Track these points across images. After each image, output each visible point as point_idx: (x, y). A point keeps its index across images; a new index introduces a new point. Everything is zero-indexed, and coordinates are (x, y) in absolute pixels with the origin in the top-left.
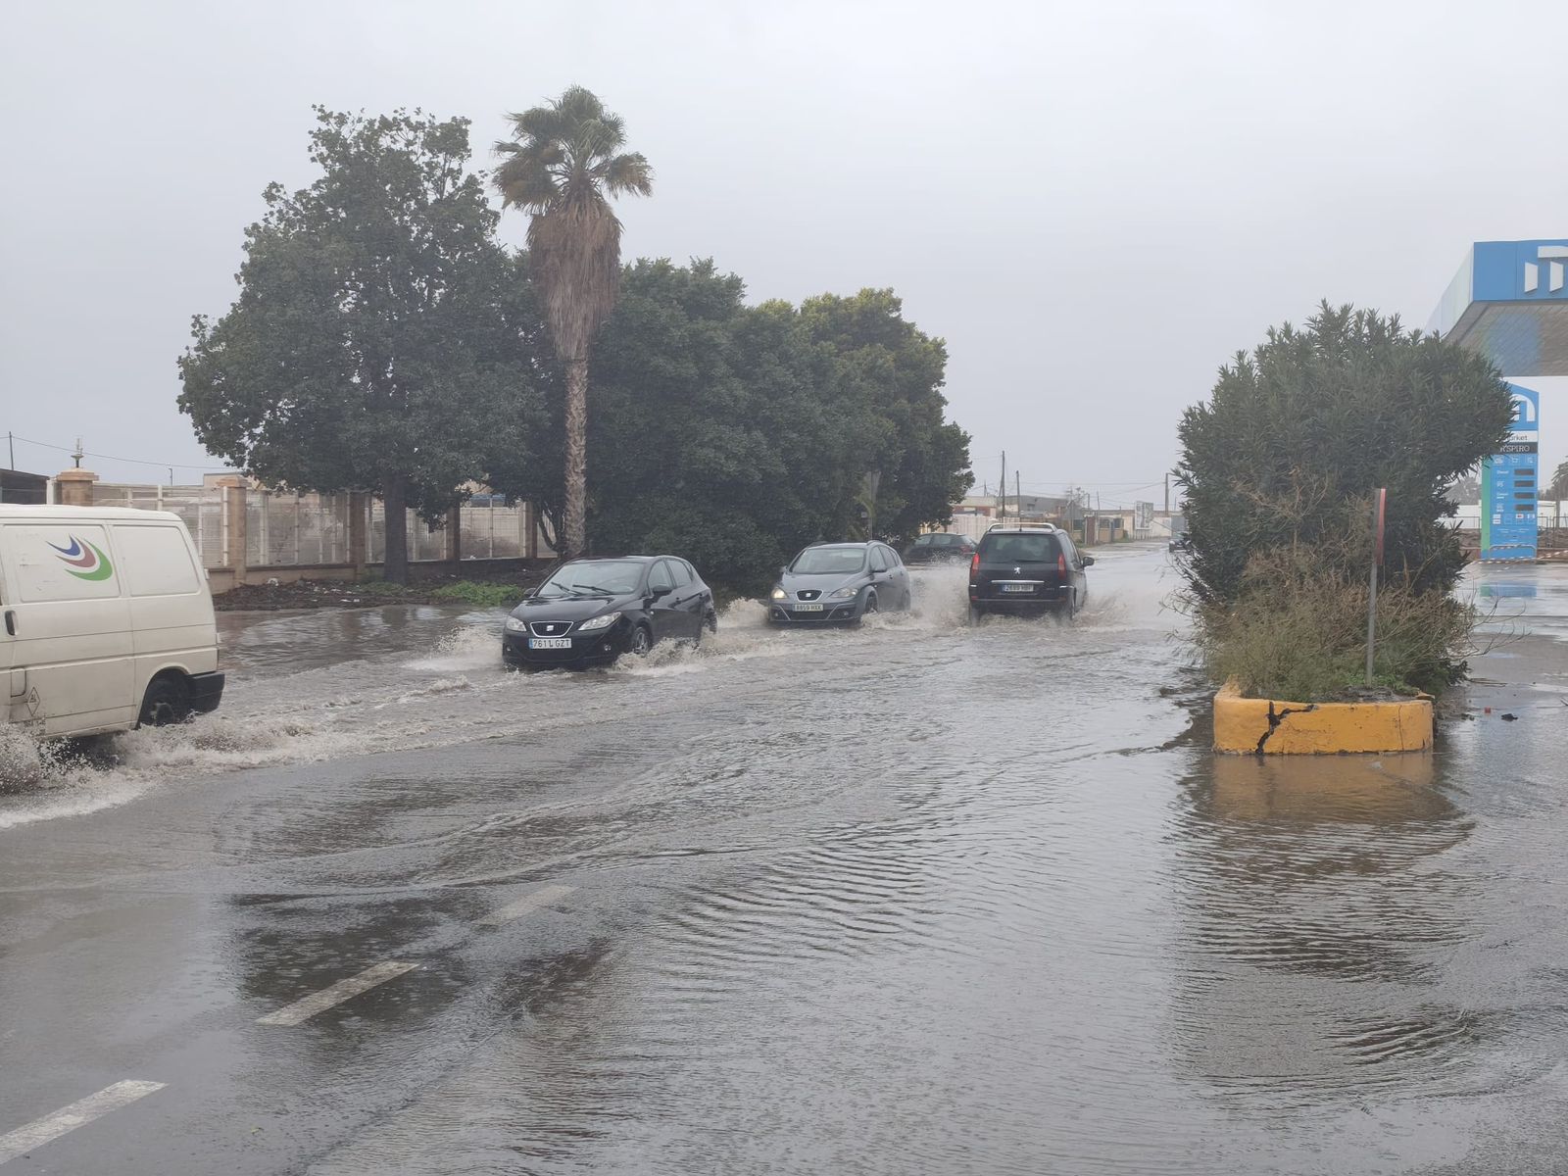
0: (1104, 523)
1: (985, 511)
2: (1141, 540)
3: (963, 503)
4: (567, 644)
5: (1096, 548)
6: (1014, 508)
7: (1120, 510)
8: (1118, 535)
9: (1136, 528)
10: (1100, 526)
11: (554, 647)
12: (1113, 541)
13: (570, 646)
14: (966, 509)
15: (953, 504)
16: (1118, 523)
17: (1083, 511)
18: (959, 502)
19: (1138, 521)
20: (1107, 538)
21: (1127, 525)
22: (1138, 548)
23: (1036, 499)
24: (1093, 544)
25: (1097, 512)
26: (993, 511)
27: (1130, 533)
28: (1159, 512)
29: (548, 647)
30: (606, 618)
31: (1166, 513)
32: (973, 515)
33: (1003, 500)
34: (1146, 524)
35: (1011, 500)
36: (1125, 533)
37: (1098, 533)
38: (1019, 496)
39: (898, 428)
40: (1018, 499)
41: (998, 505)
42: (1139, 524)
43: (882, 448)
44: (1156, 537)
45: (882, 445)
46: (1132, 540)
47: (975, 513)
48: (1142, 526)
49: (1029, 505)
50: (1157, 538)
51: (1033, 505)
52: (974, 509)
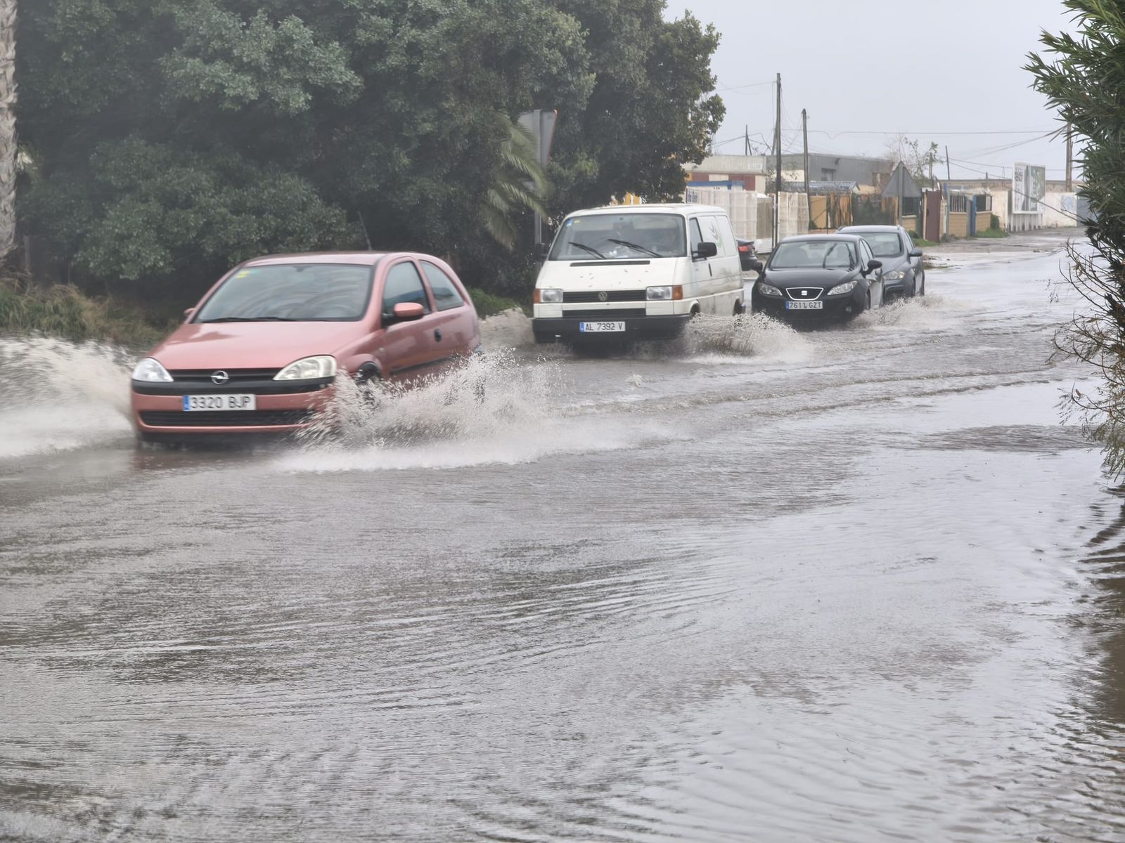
0: (958, 203)
1: (747, 181)
2: (1023, 231)
3: (706, 165)
4: (819, 306)
5: (944, 247)
6: (800, 176)
7: (987, 179)
8: (982, 223)
9: (1015, 211)
10: (951, 208)
11: (808, 308)
12: (972, 234)
13: (821, 308)
14: (712, 178)
15: (687, 167)
16: (981, 202)
17: (923, 181)
18: (699, 162)
19: (1018, 200)
20: (963, 230)
21: (998, 205)
22: (1019, 247)
23: (837, 160)
24: (937, 239)
25: (946, 183)
26: (761, 182)
27: (1004, 220)
28: (1054, 183)
29: (803, 308)
30: (846, 285)
31: (1067, 185)
32: (724, 189)
33: (778, 161)
34: (1031, 204)
35: (794, 162)
36: (995, 221)
37: (949, 221)
38: (806, 154)
39: (586, 33)
40: (806, 160)
41: (768, 168)
42: (1020, 204)
43: (555, 70)
44: (1049, 228)
45: (555, 64)
46: (1009, 232)
47: (729, 184)
48: (1025, 207)
49: (825, 170)
50: (1052, 230)
51: (832, 171)
52: (725, 178)
